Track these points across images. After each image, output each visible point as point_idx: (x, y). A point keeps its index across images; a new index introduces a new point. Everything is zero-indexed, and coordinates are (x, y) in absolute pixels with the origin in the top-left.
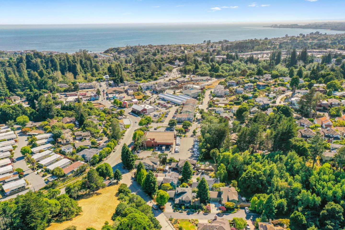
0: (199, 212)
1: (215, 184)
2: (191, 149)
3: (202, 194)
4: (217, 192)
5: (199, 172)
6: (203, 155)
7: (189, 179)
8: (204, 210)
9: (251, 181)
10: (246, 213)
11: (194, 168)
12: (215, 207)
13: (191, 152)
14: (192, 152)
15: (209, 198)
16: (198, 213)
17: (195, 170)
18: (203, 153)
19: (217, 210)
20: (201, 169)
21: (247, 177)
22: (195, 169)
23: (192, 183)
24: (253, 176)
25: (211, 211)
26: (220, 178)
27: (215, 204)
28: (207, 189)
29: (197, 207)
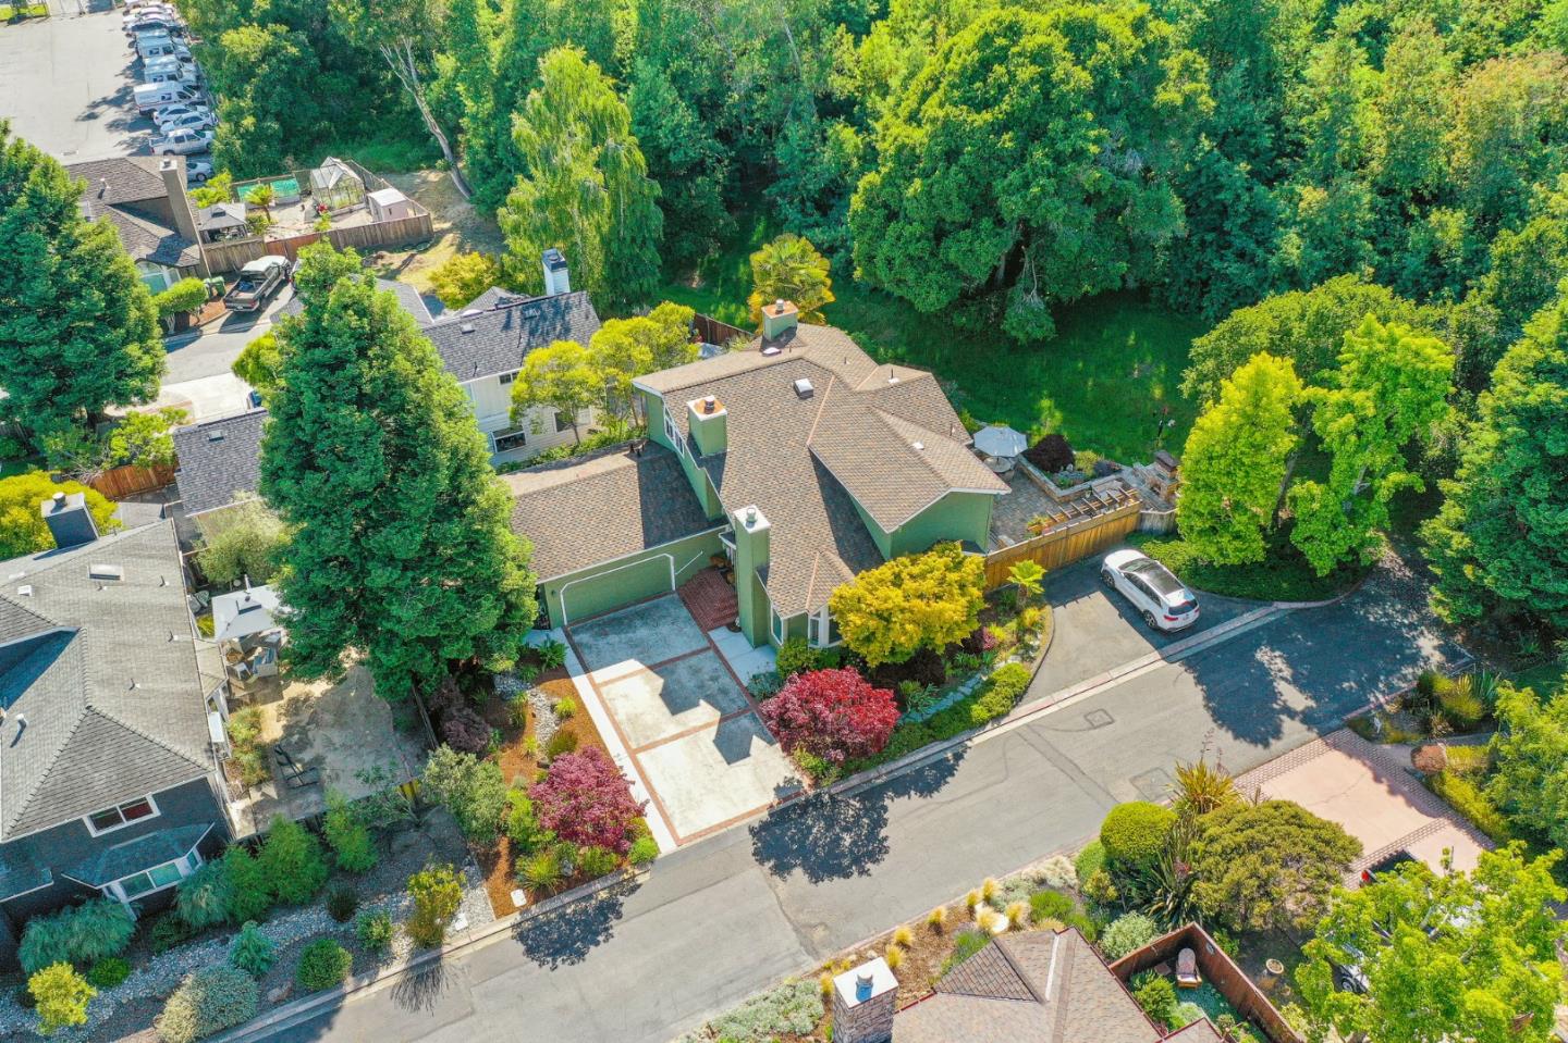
0: (429, 940)
1: (540, 355)
2: (116, 102)
3: (379, 577)
4: (620, 461)
5: (249, 280)
6: (262, 95)
7: (122, 398)
8: (519, 849)
9: (1078, 155)
10: (1161, 638)
11: (166, 255)
12: (675, 701)
13: (114, 126)
14: (132, 127)
15: (531, 605)
16: (425, 975)
17: (186, 272)
18: (245, 72)
19: (732, 748)
20: (270, 249)
21: (999, 128)
22: (193, 253)
23: (164, 439)
24: (1083, 78)
25: (652, 820)
26: (571, 261)
27: (638, 651)
28: (462, 466)
29: (354, 845)
